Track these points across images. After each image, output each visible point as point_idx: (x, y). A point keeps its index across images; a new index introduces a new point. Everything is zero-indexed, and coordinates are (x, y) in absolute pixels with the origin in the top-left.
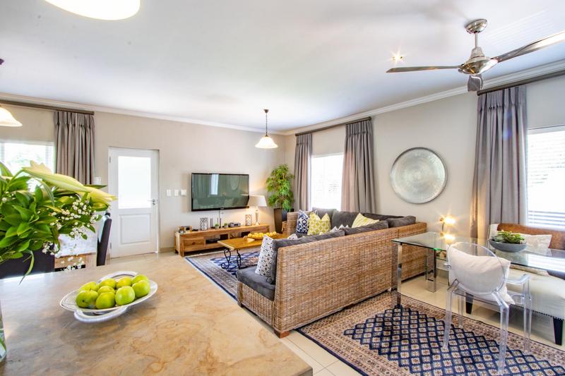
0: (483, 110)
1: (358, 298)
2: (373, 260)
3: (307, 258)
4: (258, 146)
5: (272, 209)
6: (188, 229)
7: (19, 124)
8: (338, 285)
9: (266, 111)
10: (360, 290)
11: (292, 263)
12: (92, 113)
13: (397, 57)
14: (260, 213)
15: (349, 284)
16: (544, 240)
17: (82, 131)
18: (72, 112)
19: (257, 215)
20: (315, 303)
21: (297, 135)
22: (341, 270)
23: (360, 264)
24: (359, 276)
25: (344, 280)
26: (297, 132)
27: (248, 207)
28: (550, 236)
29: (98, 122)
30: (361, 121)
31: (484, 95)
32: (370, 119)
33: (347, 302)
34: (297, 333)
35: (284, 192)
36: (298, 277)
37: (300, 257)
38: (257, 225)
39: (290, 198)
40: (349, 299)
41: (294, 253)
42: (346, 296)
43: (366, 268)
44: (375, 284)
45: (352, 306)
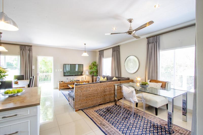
0: (148, 43)
1: (104, 102)
2: (110, 91)
3: (84, 89)
4: (82, 55)
5: (91, 75)
6: (62, 82)
7: (7, 51)
8: (96, 98)
9: (85, 44)
10: (105, 100)
11: (79, 90)
12: (31, 46)
13: (114, 29)
14: (87, 77)
15: (100, 97)
16: (159, 84)
17: (28, 52)
18: (25, 46)
19: (85, 77)
20: (87, 102)
21: (99, 51)
22: (97, 93)
23: (105, 92)
24: (105, 95)
25: (99, 96)
26: (99, 50)
27: (83, 75)
28: (161, 83)
29: (33, 48)
30: (116, 47)
31: (148, 39)
32: (119, 46)
33: (99, 103)
34: (81, 111)
35: (94, 70)
36: (81, 94)
37: (82, 89)
38: (86, 81)
39: (97, 72)
40: (100, 102)
41: (80, 87)
42: (99, 101)
43: (107, 93)
44: (111, 98)
45: (102, 104)
